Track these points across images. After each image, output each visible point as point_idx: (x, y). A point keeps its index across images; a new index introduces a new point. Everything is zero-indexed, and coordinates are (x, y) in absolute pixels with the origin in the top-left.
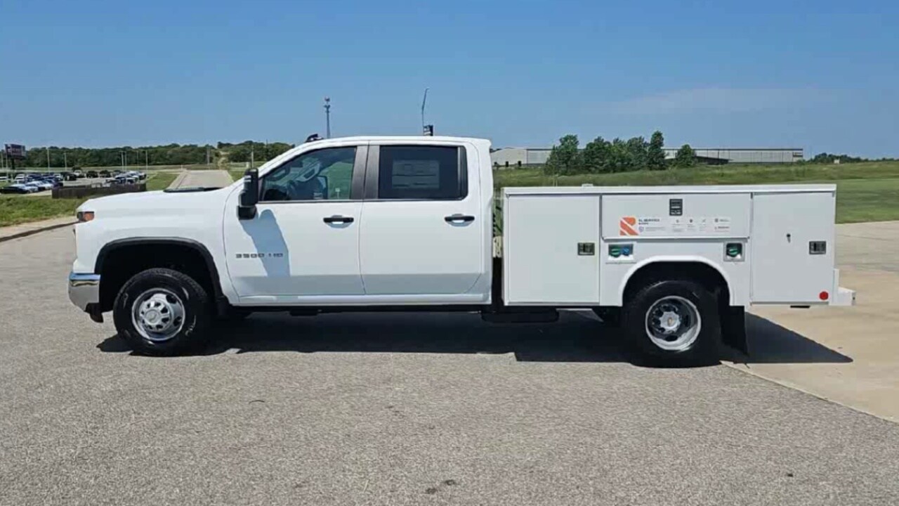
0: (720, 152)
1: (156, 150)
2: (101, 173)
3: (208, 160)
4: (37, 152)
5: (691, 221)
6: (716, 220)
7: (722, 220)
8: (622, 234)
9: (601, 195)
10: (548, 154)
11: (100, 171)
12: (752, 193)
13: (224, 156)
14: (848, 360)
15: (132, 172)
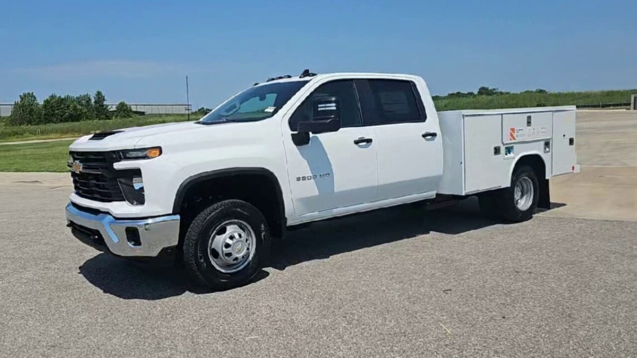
0: (138, 106)
5: (534, 129)
6: (542, 128)
8: (510, 139)
9: (502, 114)
10: (10, 108)
12: (553, 111)
14: (564, 205)
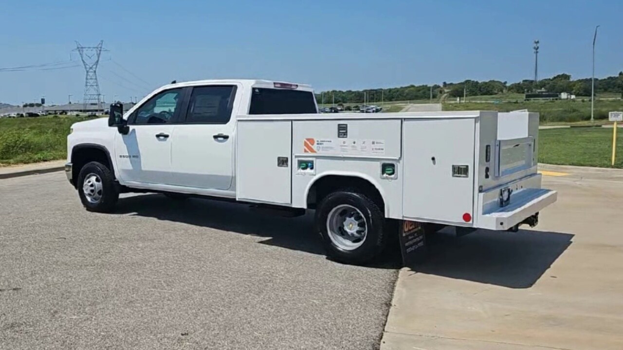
1: (397, 90)
2: (354, 107)
3: (431, 96)
4: (326, 94)
5: (354, 143)
6: (373, 143)
7: (377, 143)
8: (306, 151)
9: (292, 120)
11: (353, 106)
12: (401, 119)
13: (448, 92)
15: (372, 106)
